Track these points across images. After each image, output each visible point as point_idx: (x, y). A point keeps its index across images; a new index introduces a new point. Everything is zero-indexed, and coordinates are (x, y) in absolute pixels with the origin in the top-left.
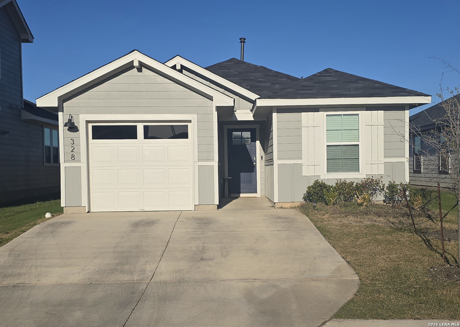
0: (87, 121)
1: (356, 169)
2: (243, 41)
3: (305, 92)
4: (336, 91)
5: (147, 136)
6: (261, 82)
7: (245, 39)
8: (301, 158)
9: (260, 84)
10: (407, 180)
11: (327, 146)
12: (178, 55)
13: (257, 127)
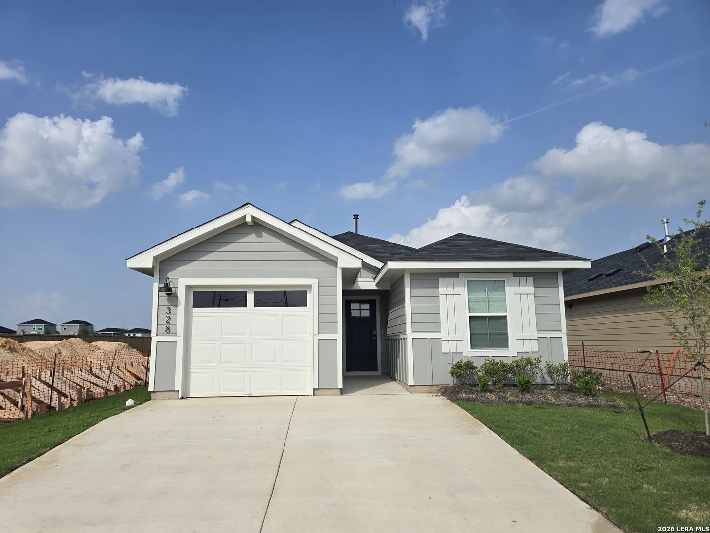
0: (187, 286)
1: (505, 345)
2: (356, 217)
3: (442, 254)
4: (479, 254)
5: (258, 304)
6: (379, 252)
7: (358, 215)
8: (439, 331)
9: (379, 254)
10: (567, 358)
11: (471, 318)
12: (296, 220)
13: (377, 298)
